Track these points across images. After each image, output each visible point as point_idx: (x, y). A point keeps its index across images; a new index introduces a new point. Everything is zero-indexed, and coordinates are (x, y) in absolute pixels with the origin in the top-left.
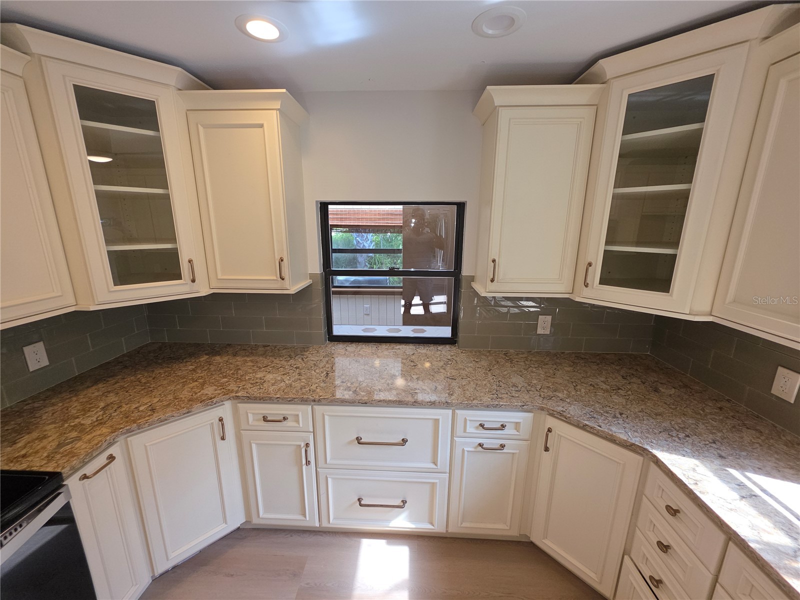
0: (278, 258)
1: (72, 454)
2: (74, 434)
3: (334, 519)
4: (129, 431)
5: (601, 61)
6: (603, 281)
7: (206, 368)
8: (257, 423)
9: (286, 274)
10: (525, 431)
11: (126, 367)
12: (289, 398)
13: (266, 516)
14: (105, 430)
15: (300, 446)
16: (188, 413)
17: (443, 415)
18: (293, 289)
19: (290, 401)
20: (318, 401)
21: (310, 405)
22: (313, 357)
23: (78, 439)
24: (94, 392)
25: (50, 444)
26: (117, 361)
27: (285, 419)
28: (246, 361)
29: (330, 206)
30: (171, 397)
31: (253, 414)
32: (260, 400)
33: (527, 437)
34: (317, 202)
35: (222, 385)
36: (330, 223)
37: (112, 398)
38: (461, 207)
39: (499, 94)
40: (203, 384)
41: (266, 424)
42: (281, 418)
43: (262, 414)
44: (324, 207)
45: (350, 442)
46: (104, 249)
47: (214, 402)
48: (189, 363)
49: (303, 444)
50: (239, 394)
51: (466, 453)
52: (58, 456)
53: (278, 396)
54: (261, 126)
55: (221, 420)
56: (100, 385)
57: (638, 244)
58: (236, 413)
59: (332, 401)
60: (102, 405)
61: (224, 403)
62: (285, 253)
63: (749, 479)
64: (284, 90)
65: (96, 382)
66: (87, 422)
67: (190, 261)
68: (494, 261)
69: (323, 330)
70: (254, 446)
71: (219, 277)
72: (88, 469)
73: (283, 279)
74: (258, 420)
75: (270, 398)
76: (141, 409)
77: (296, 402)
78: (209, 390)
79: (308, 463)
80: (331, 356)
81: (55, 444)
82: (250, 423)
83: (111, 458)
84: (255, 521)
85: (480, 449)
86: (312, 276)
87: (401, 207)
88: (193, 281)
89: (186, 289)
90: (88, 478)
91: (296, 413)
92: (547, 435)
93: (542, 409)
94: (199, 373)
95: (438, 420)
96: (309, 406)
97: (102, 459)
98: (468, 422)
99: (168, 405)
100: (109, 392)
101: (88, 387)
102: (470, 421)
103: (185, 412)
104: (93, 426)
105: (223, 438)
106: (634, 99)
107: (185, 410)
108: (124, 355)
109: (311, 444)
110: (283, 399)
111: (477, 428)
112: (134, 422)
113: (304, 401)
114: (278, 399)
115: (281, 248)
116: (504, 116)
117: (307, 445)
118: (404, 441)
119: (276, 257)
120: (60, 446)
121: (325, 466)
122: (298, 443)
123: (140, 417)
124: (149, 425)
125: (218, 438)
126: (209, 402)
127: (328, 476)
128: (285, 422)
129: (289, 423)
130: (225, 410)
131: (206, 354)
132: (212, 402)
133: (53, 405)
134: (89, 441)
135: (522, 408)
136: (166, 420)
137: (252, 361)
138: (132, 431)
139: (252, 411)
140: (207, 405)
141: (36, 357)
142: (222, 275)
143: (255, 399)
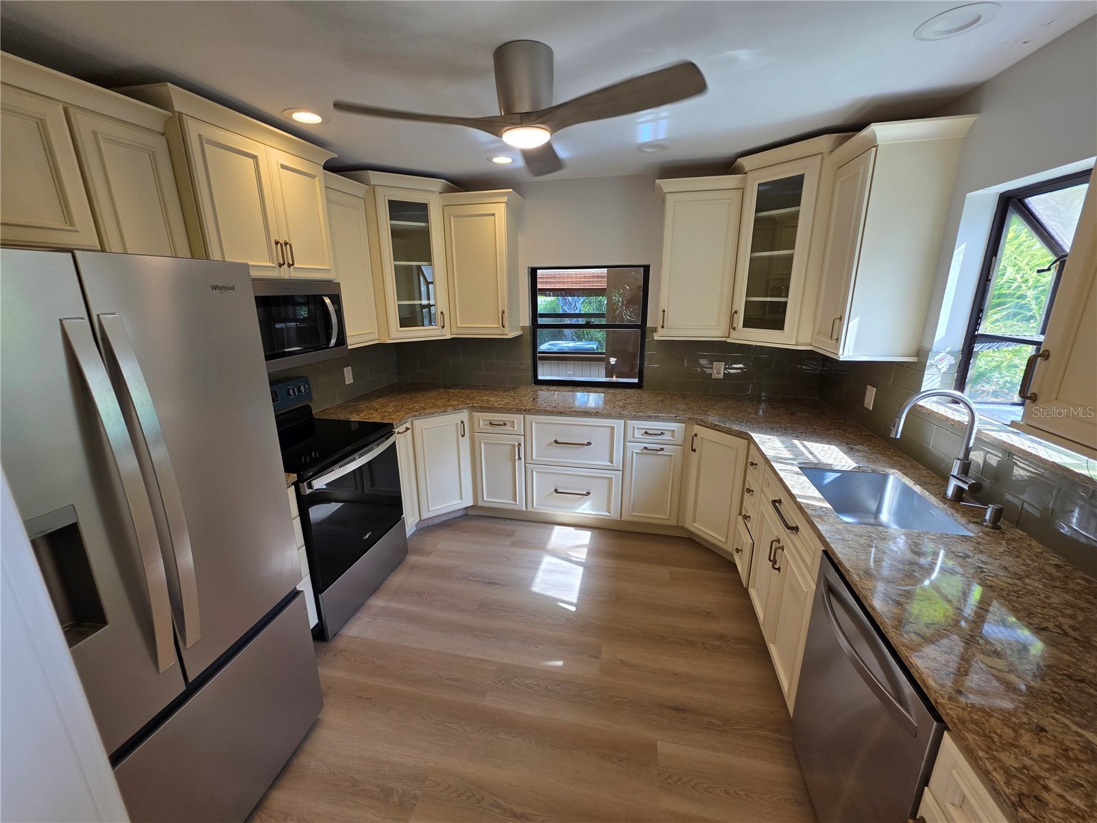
0: (500, 310)
1: (392, 419)
2: (387, 413)
3: (537, 505)
4: (415, 416)
5: (739, 160)
6: (744, 326)
8: (485, 427)
9: (506, 324)
10: (679, 438)
11: (391, 392)
12: (507, 408)
13: (488, 499)
15: (514, 445)
16: (445, 412)
17: (618, 424)
18: (511, 336)
19: (509, 410)
20: (528, 411)
22: (522, 391)
23: (391, 415)
25: (377, 416)
27: (505, 424)
29: (538, 271)
30: (431, 404)
31: (483, 420)
32: (488, 410)
33: (680, 443)
34: (528, 267)
36: (539, 286)
38: (647, 268)
39: (667, 185)
40: (449, 400)
41: (491, 428)
42: (502, 424)
43: (489, 420)
44: (533, 272)
45: (550, 444)
46: (397, 303)
47: (459, 409)
49: (516, 444)
50: (474, 406)
51: (635, 454)
53: (500, 407)
54: (494, 215)
55: (463, 422)
57: (772, 296)
58: (471, 418)
59: (538, 411)
61: (464, 410)
62: (506, 307)
63: (804, 446)
64: (511, 190)
66: (389, 410)
67: (442, 313)
68: (664, 311)
69: (530, 374)
70: (482, 444)
71: (458, 326)
73: (504, 327)
74: (486, 425)
75: (495, 408)
76: (415, 407)
77: (511, 412)
78: (454, 403)
79: (520, 458)
80: (535, 392)
81: (380, 416)
82: (481, 426)
83: (407, 429)
84: (480, 504)
85: (645, 451)
86: (523, 328)
87: (606, 269)
88: (443, 328)
89: (438, 332)
90: (400, 433)
91: (513, 420)
92: (693, 438)
93: (690, 419)
95: (614, 427)
96: (521, 415)
98: (636, 429)
99: (431, 407)
102: (637, 428)
105: (463, 436)
106: (762, 188)
107: (443, 410)
109: (522, 444)
110: (503, 409)
111: (643, 435)
112: (416, 411)
113: (518, 411)
114: (500, 409)
115: (503, 304)
116: (670, 200)
117: (520, 445)
118: (589, 444)
119: (500, 309)
120: (383, 416)
121: (532, 462)
122: (513, 443)
123: (419, 410)
124: (425, 415)
125: (460, 436)
126: (457, 409)
127: (533, 470)
128: (504, 427)
129: (508, 428)
130: (464, 415)
134: (397, 416)
135: (675, 420)
138: (416, 416)
139: (483, 418)
140: (455, 409)
141: (348, 376)
142: (460, 324)
143: (486, 408)
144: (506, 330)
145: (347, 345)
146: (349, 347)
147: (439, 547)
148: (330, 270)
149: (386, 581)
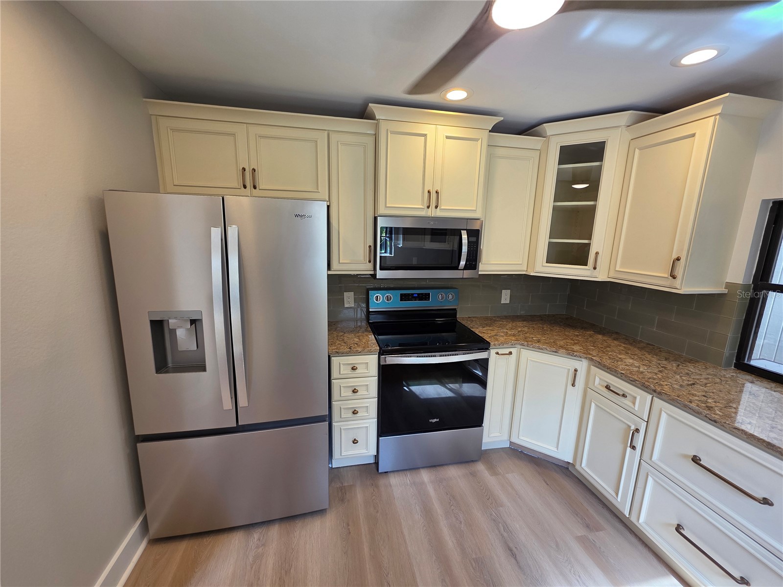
1: (497, 340)
2: (502, 334)
3: (645, 523)
4: (522, 345)
7: (586, 337)
8: (600, 388)
9: (679, 272)
11: (542, 320)
12: (632, 378)
14: (513, 338)
15: (630, 427)
16: (556, 352)
18: (684, 290)
19: (631, 381)
20: (659, 394)
21: (651, 395)
23: (503, 336)
24: (520, 324)
25: (493, 333)
26: (540, 316)
27: (624, 396)
28: (620, 346)
30: (552, 341)
31: (600, 379)
32: (608, 369)
34: (765, 200)
35: (587, 349)
37: (526, 329)
40: (575, 344)
41: (607, 392)
42: (621, 393)
43: (607, 382)
45: (685, 456)
46: (547, 240)
47: (575, 354)
48: (578, 331)
49: (633, 428)
50: (594, 358)
52: (493, 338)
53: (623, 372)
54: (693, 135)
55: (576, 370)
56: (525, 323)
58: (588, 371)
59: (673, 400)
60: (520, 330)
61: (583, 360)
62: (683, 252)
64: (727, 94)
65: (524, 321)
66: (510, 333)
67: (596, 253)
69: (727, 350)
70: (593, 404)
71: (619, 270)
72: (501, 351)
73: (673, 278)
74: (602, 386)
75: (616, 371)
76: (534, 338)
77: (636, 384)
78: (576, 348)
79: (634, 448)
81: (494, 334)
82: (595, 385)
83: (511, 353)
84: (578, 467)
86: (730, 285)
88: (595, 268)
89: (588, 273)
90: (499, 354)
91: (635, 395)
94: (580, 338)
96: (649, 395)
97: (507, 351)
99: (547, 343)
100: (526, 326)
101: (519, 321)
103: (554, 350)
104: (510, 335)
105: (573, 385)
107: (554, 349)
108: (545, 315)
109: (641, 431)
110: (626, 376)
112: (527, 341)
113: (645, 387)
114: (622, 375)
115: (680, 248)
117: (637, 430)
119: (673, 256)
120: (495, 335)
121: (649, 462)
122: (628, 423)
123: (531, 341)
124: (533, 347)
125: (570, 383)
126: (571, 353)
127: (649, 473)
128: (623, 399)
129: (627, 402)
130: (582, 365)
131: (593, 331)
132: (573, 354)
133: (503, 322)
134: (506, 339)
136: (542, 349)
137: (624, 347)
138: (524, 346)
139: (601, 377)
140: (569, 354)
141: (506, 297)
142: (620, 268)
143: (604, 366)
144: (677, 283)
145: (478, 271)
146: (480, 273)
147: (510, 476)
148: (475, 210)
149: (446, 467)
